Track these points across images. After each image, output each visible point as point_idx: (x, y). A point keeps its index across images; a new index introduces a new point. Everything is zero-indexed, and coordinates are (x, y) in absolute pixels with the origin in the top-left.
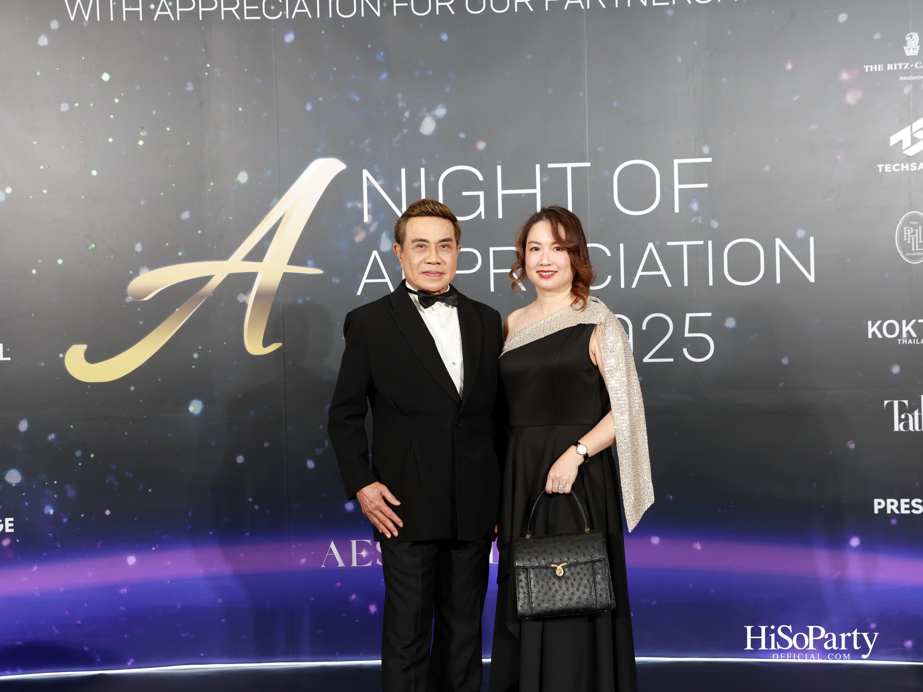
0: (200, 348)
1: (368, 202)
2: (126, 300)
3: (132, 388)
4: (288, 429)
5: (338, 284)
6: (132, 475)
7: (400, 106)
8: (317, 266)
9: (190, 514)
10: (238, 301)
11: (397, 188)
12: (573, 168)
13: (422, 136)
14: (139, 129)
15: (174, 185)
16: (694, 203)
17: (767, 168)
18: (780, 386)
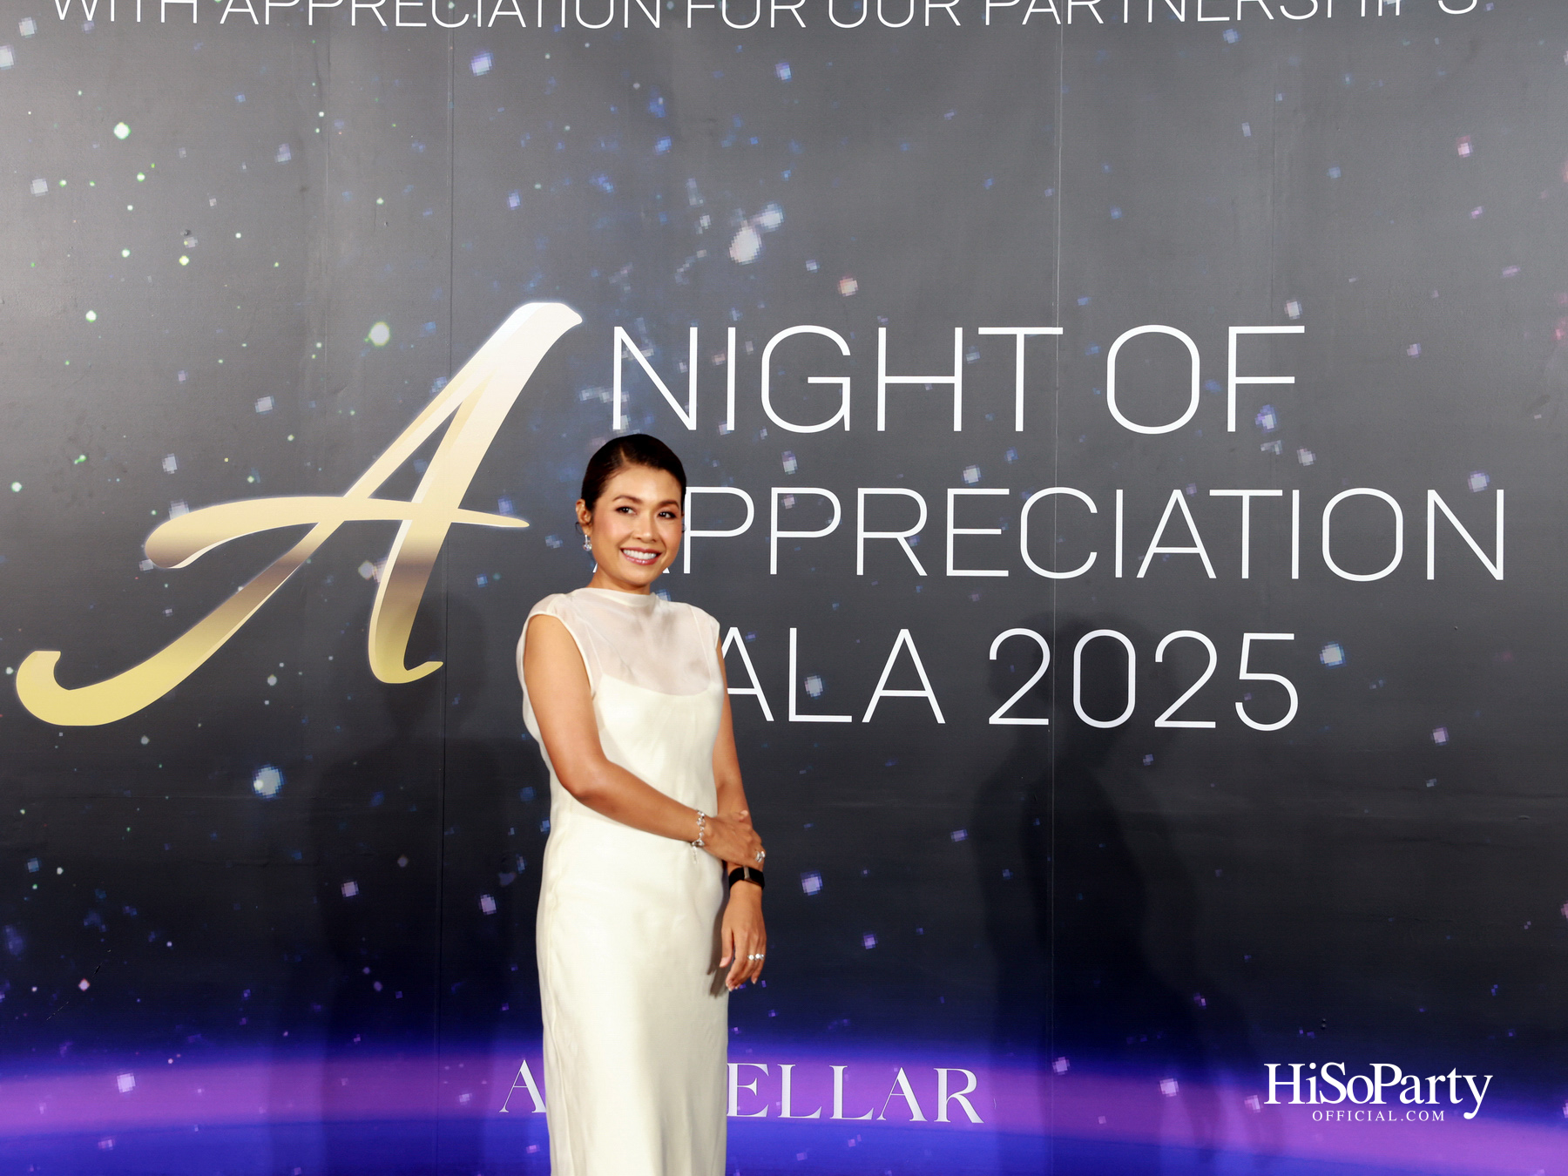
0: (282, 665)
1: (622, 391)
2: (140, 566)
3: (145, 741)
4: (446, 833)
5: (558, 549)
6: (135, 913)
7: (691, 204)
8: (517, 512)
9: (246, 995)
10: (359, 577)
11: (681, 364)
12: (1027, 337)
13: (733, 264)
14: (182, 234)
15: (244, 345)
16: (1267, 414)
17: (1414, 350)
18: (1428, 785)
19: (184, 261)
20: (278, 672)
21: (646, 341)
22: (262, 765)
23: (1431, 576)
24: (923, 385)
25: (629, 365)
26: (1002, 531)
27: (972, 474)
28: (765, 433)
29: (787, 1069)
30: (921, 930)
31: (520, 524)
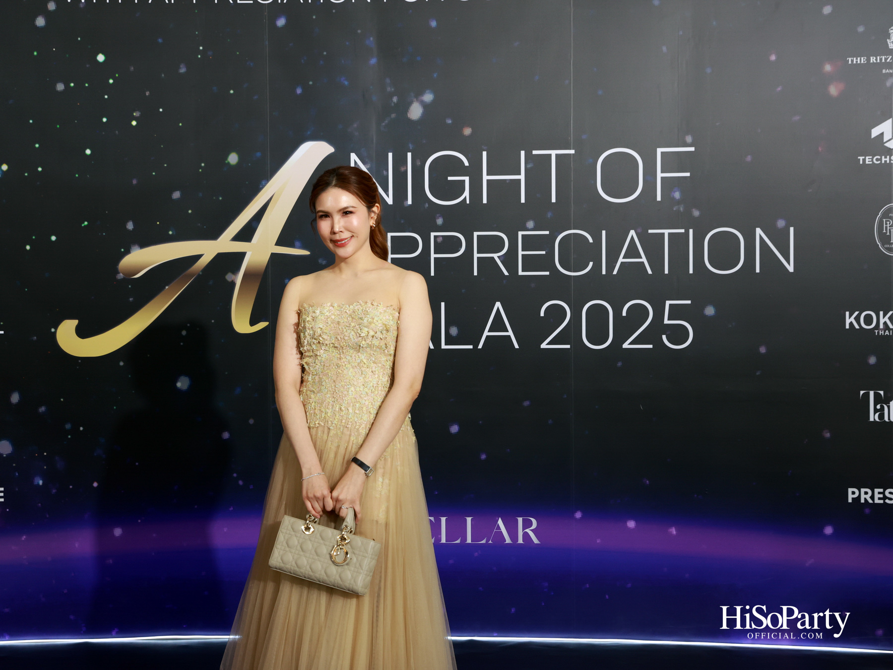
0: (188, 325)
2: (117, 277)
3: (121, 364)
7: (388, 91)
8: (304, 247)
9: (175, 488)
10: (226, 281)
11: (384, 171)
12: (557, 155)
13: (410, 120)
14: (133, 109)
15: (165, 165)
16: (676, 192)
17: (749, 158)
18: (757, 374)
20: (187, 329)
21: (367, 160)
22: (180, 375)
23: (758, 270)
24: (505, 180)
26: (546, 252)
28: (427, 205)
29: (443, 519)
30: (509, 450)
31: (306, 253)
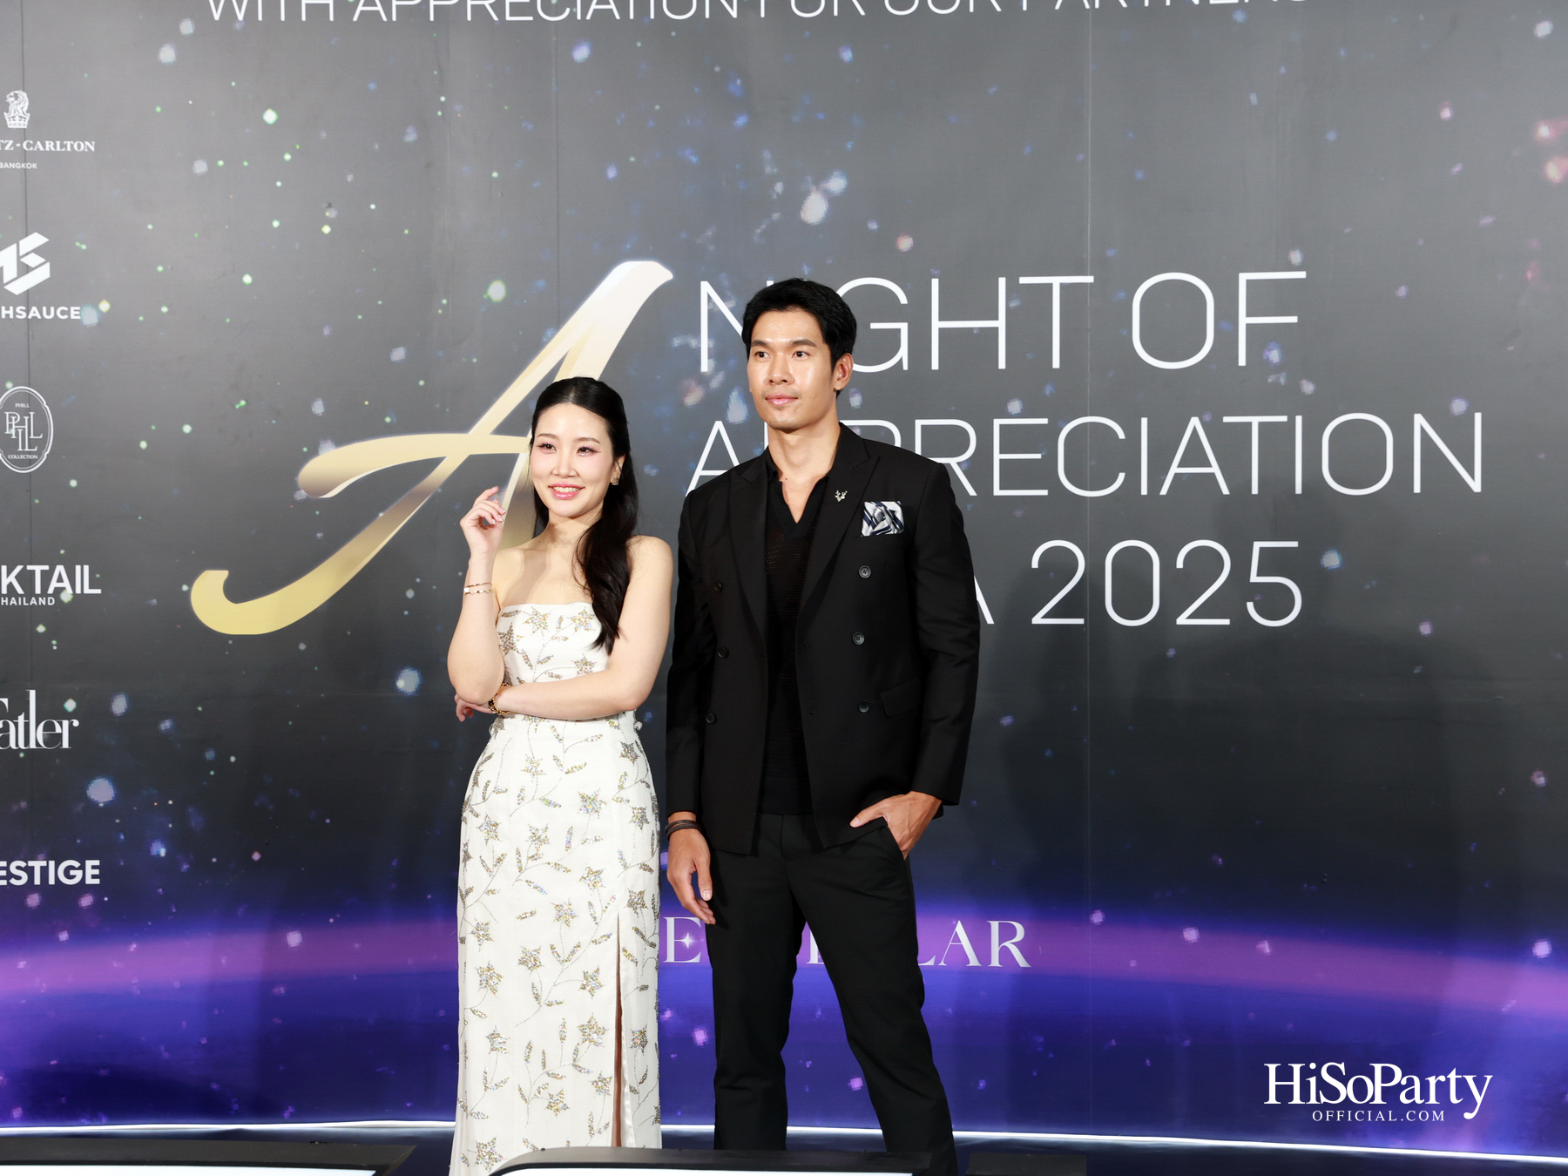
0: (418, 580)
1: (709, 338)
2: (295, 496)
3: (302, 647)
5: (656, 476)
6: (298, 795)
7: (767, 172)
9: (394, 864)
12: (1063, 286)
13: (804, 225)
14: (325, 205)
15: (380, 302)
16: (1273, 350)
17: (1402, 291)
18: (1416, 671)
19: (326, 229)
20: (415, 587)
21: (729, 294)
22: (403, 666)
23: (1417, 489)
24: (971, 329)
25: (715, 315)
26: (1042, 456)
27: (1015, 406)
30: (975, 802)
